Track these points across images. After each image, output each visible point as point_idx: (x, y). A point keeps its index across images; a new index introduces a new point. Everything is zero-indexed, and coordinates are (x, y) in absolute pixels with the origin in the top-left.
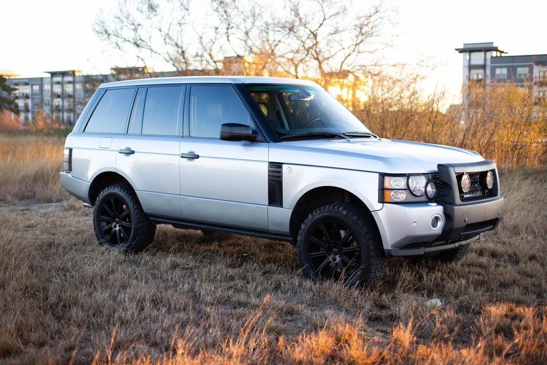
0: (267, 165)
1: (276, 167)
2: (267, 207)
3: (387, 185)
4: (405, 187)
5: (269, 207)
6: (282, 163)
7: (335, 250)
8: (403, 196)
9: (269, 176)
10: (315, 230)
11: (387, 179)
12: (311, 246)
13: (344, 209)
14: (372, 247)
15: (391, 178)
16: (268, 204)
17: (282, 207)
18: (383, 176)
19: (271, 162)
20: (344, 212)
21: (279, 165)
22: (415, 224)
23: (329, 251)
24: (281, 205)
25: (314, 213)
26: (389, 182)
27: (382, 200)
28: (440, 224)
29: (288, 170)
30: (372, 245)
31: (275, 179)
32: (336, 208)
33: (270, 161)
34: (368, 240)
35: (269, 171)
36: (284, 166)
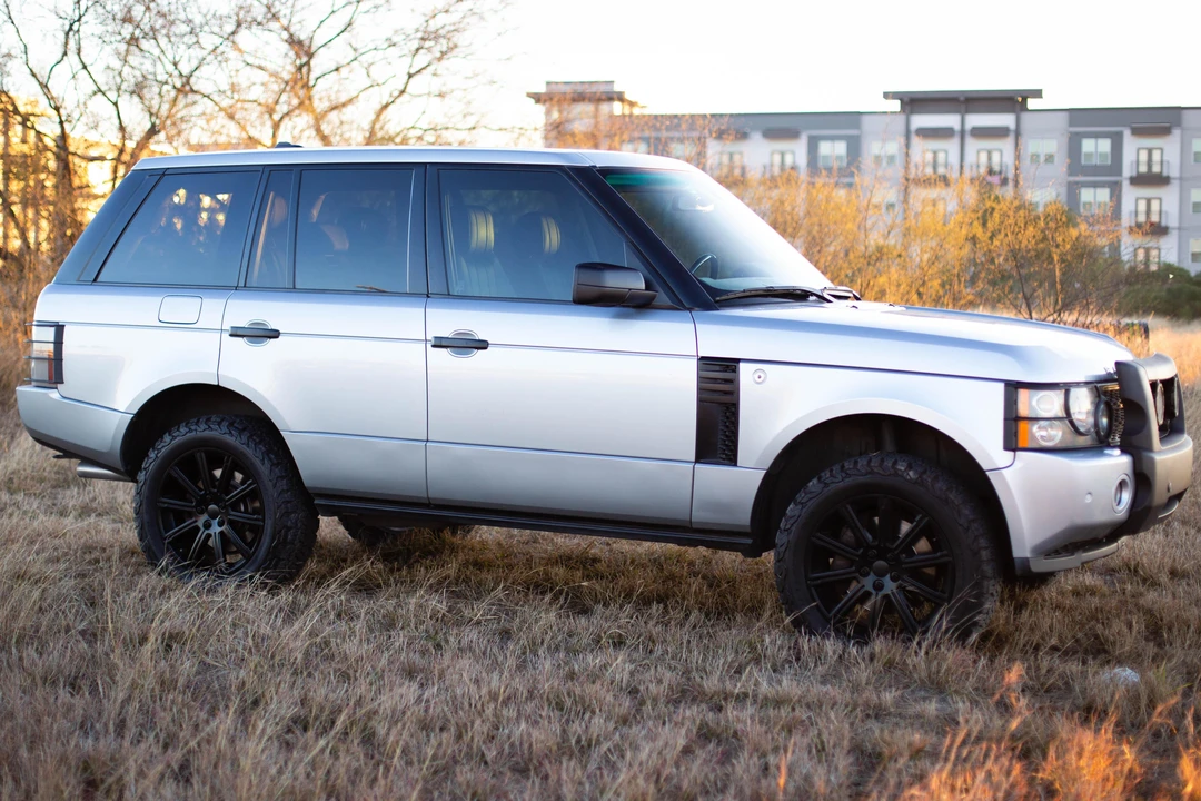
0: (693, 364)
1: (718, 368)
2: (691, 466)
3: (1023, 410)
4: (1061, 413)
5: (697, 466)
6: (738, 361)
7: (880, 563)
8: (1056, 435)
9: (700, 390)
10: (829, 520)
11: (1023, 394)
12: (814, 556)
13: (910, 467)
14: (985, 554)
15: (1032, 392)
16: (693, 459)
17: (735, 465)
18: (1013, 388)
19: (703, 358)
20: (911, 473)
21: (730, 365)
22: (1089, 499)
23: (863, 567)
24: (731, 459)
25: (826, 475)
26: (1028, 403)
27: (1011, 443)
28: (1127, 496)
29: (756, 376)
30: (986, 548)
31: (716, 397)
32: (889, 463)
33: (701, 354)
34: (976, 538)
35: (700, 379)
36: (742, 366)
